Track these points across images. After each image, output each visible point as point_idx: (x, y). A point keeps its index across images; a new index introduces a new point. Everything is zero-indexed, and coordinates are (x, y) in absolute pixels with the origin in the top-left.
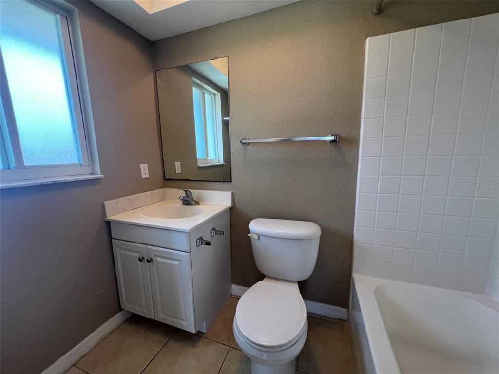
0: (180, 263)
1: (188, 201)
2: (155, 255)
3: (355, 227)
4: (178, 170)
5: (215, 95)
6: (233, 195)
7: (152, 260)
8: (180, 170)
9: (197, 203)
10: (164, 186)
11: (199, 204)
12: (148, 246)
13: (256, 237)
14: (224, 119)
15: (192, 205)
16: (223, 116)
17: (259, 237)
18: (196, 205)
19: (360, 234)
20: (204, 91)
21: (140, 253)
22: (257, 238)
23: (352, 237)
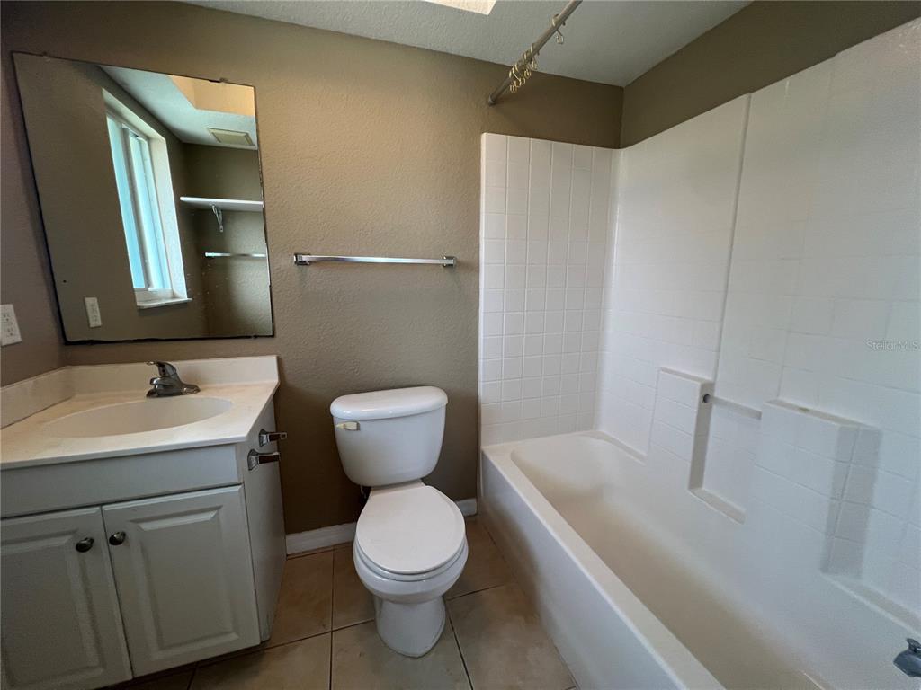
0: (217, 514)
1: (169, 387)
2: (131, 521)
3: (481, 384)
4: (95, 319)
5: (148, 139)
6: (279, 361)
7: (124, 534)
8: (99, 318)
9: (194, 389)
10: (64, 362)
11: (198, 390)
12: (107, 508)
13: (353, 426)
14: (183, 199)
15: (181, 394)
16: (178, 194)
17: (358, 426)
18: (191, 393)
19: (487, 391)
20: (124, 126)
21: (73, 532)
22: (355, 428)
23: (477, 396)
